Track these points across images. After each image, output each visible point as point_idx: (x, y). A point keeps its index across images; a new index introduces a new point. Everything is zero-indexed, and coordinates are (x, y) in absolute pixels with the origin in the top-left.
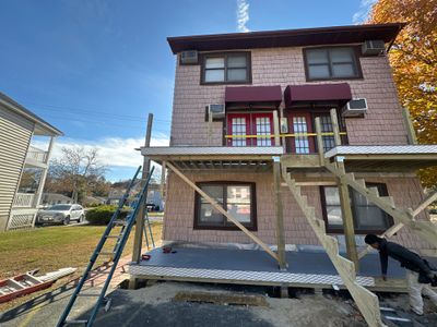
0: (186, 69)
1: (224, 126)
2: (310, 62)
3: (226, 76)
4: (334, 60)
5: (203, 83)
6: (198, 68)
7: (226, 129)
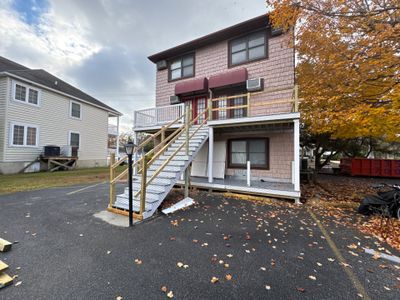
0: (161, 73)
3: (182, 73)
4: (250, 46)
5: (170, 81)
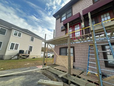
1: (65, 31)
5: (61, 22)
6: (60, 19)
7: (66, 32)
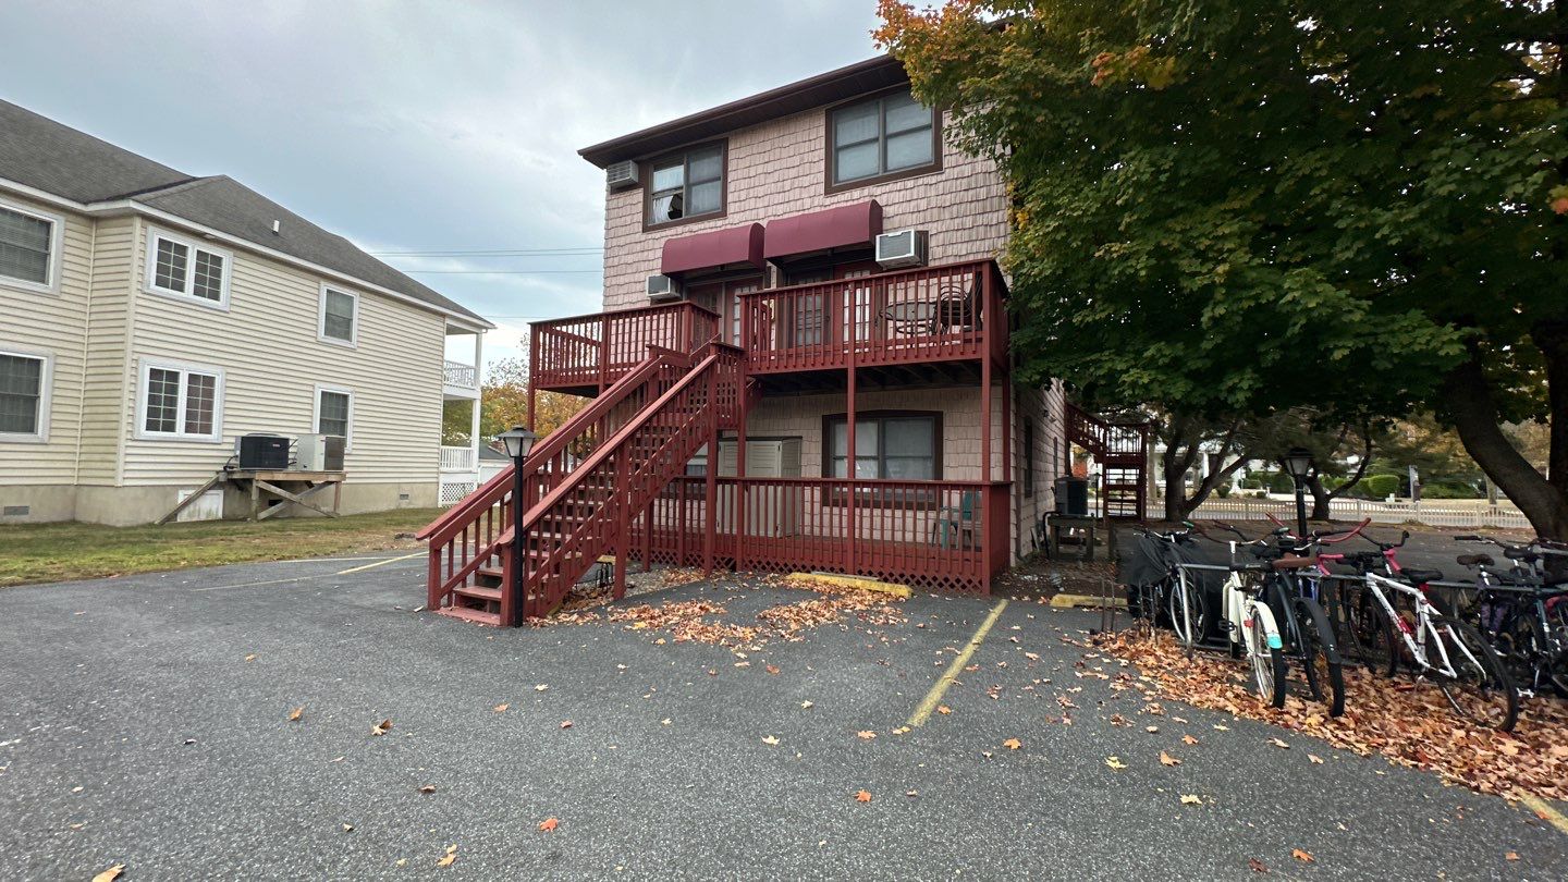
0: (621, 199)
2: (841, 142)
4: (891, 129)
5: (648, 227)
